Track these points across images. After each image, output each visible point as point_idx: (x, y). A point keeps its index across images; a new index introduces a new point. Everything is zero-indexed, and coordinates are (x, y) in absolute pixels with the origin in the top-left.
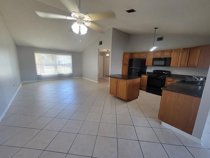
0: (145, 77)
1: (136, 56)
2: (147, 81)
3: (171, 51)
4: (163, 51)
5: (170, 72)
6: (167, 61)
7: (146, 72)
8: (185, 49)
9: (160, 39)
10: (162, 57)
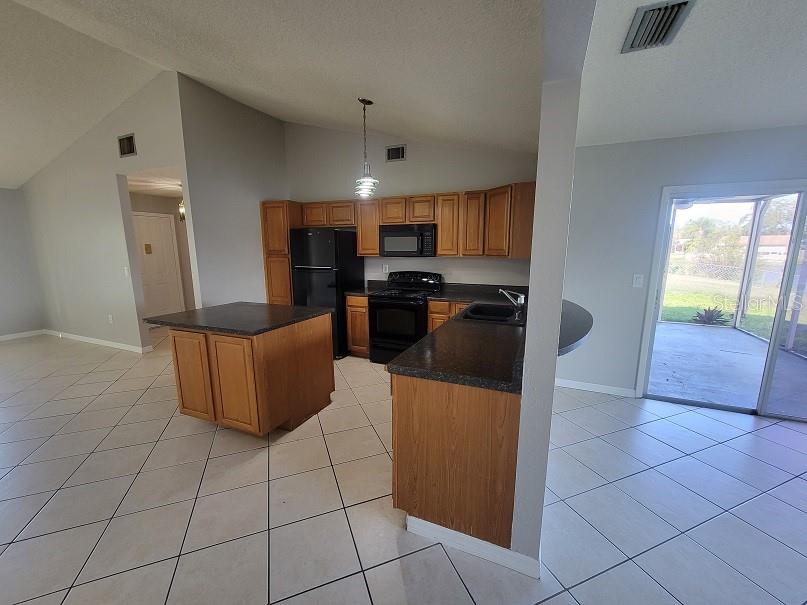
0: (358, 303)
1: (319, 218)
2: (367, 318)
3: (432, 200)
4: (408, 201)
5: (438, 277)
6: (425, 238)
7: (364, 281)
8: (471, 195)
9: (396, 153)
10: (408, 223)
